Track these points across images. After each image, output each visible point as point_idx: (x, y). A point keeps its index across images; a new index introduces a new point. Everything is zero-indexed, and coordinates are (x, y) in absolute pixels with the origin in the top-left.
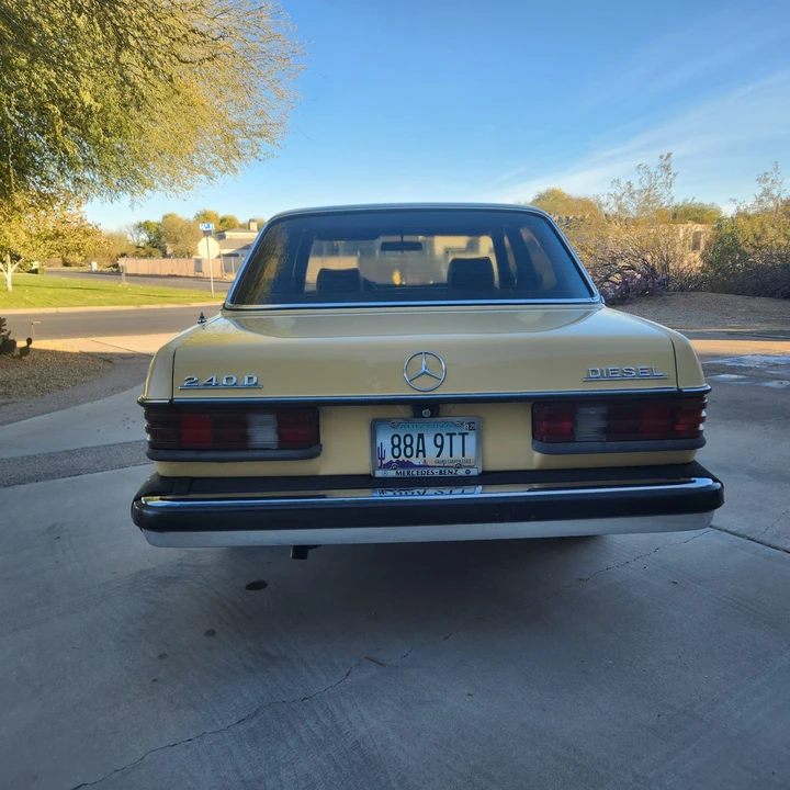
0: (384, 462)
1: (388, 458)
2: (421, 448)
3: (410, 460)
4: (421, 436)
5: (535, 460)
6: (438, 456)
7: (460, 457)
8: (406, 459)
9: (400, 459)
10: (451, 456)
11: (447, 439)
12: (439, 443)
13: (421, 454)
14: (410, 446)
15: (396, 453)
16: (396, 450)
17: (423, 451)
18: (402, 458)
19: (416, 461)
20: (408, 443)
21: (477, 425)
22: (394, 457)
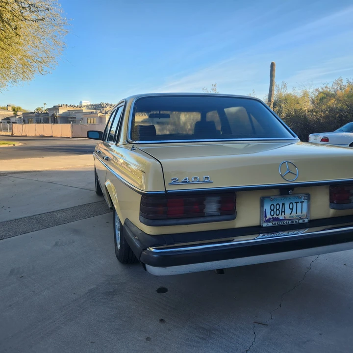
0: (267, 219)
1: (269, 216)
2: (283, 210)
3: (278, 217)
4: (283, 204)
6: (291, 214)
7: (300, 214)
8: (276, 217)
9: (274, 217)
10: (297, 213)
11: (295, 205)
12: (291, 207)
13: (283, 213)
14: (279, 210)
15: (272, 214)
16: (272, 212)
17: (284, 212)
19: (281, 217)
20: (278, 208)
21: (308, 197)
22: (271, 216)
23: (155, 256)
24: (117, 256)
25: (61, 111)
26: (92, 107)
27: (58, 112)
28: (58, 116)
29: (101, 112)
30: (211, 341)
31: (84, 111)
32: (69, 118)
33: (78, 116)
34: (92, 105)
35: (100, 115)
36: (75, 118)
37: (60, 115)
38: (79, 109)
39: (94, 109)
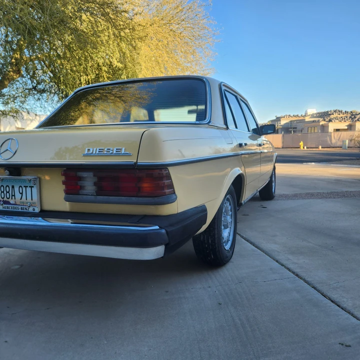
2: (13, 194)
3: (9, 200)
4: (13, 187)
6: (21, 199)
7: (31, 201)
8: (7, 200)
11: (24, 189)
12: (21, 192)
13: (13, 197)
14: (9, 192)
15: (3, 196)
16: (3, 194)
17: (14, 196)
18: (5, 199)
19: (12, 201)
20: (8, 191)
22: (2, 198)
25: (283, 122)
26: (318, 115)
27: (280, 123)
28: (279, 127)
29: (324, 120)
31: (306, 120)
32: (290, 128)
33: (299, 127)
34: (319, 113)
35: (322, 123)
36: (296, 128)
37: (281, 126)
38: (302, 118)
39: (320, 117)
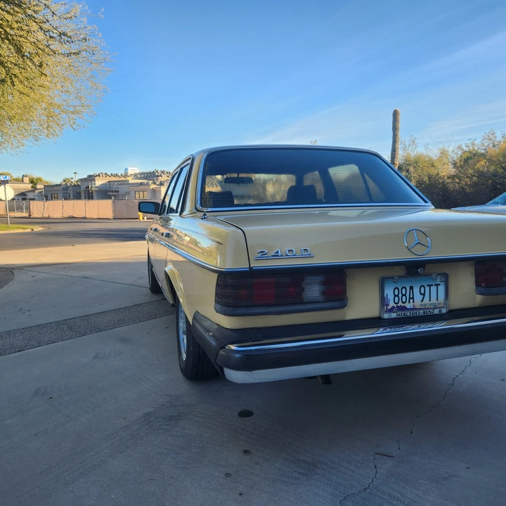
0: (389, 308)
1: (392, 304)
2: (411, 296)
3: (405, 305)
4: (411, 288)
5: (478, 300)
6: (422, 301)
7: (435, 301)
8: (403, 305)
9: (399, 305)
10: (430, 300)
11: (427, 289)
13: (411, 300)
14: (405, 295)
15: (397, 301)
16: (397, 298)
17: (413, 298)
18: (400, 304)
19: (408, 306)
20: (404, 293)
21: (446, 279)
22: (395, 303)
23: (237, 356)
24: (182, 371)
25: (99, 182)
26: (142, 176)
27: (95, 184)
28: (93, 189)
29: (155, 183)
30: (314, 477)
31: (130, 182)
32: (109, 191)
33: (122, 189)
34: (142, 173)
35: (153, 186)
36: (118, 191)
37: (97, 187)
38: (123, 179)
39: (146, 178)
